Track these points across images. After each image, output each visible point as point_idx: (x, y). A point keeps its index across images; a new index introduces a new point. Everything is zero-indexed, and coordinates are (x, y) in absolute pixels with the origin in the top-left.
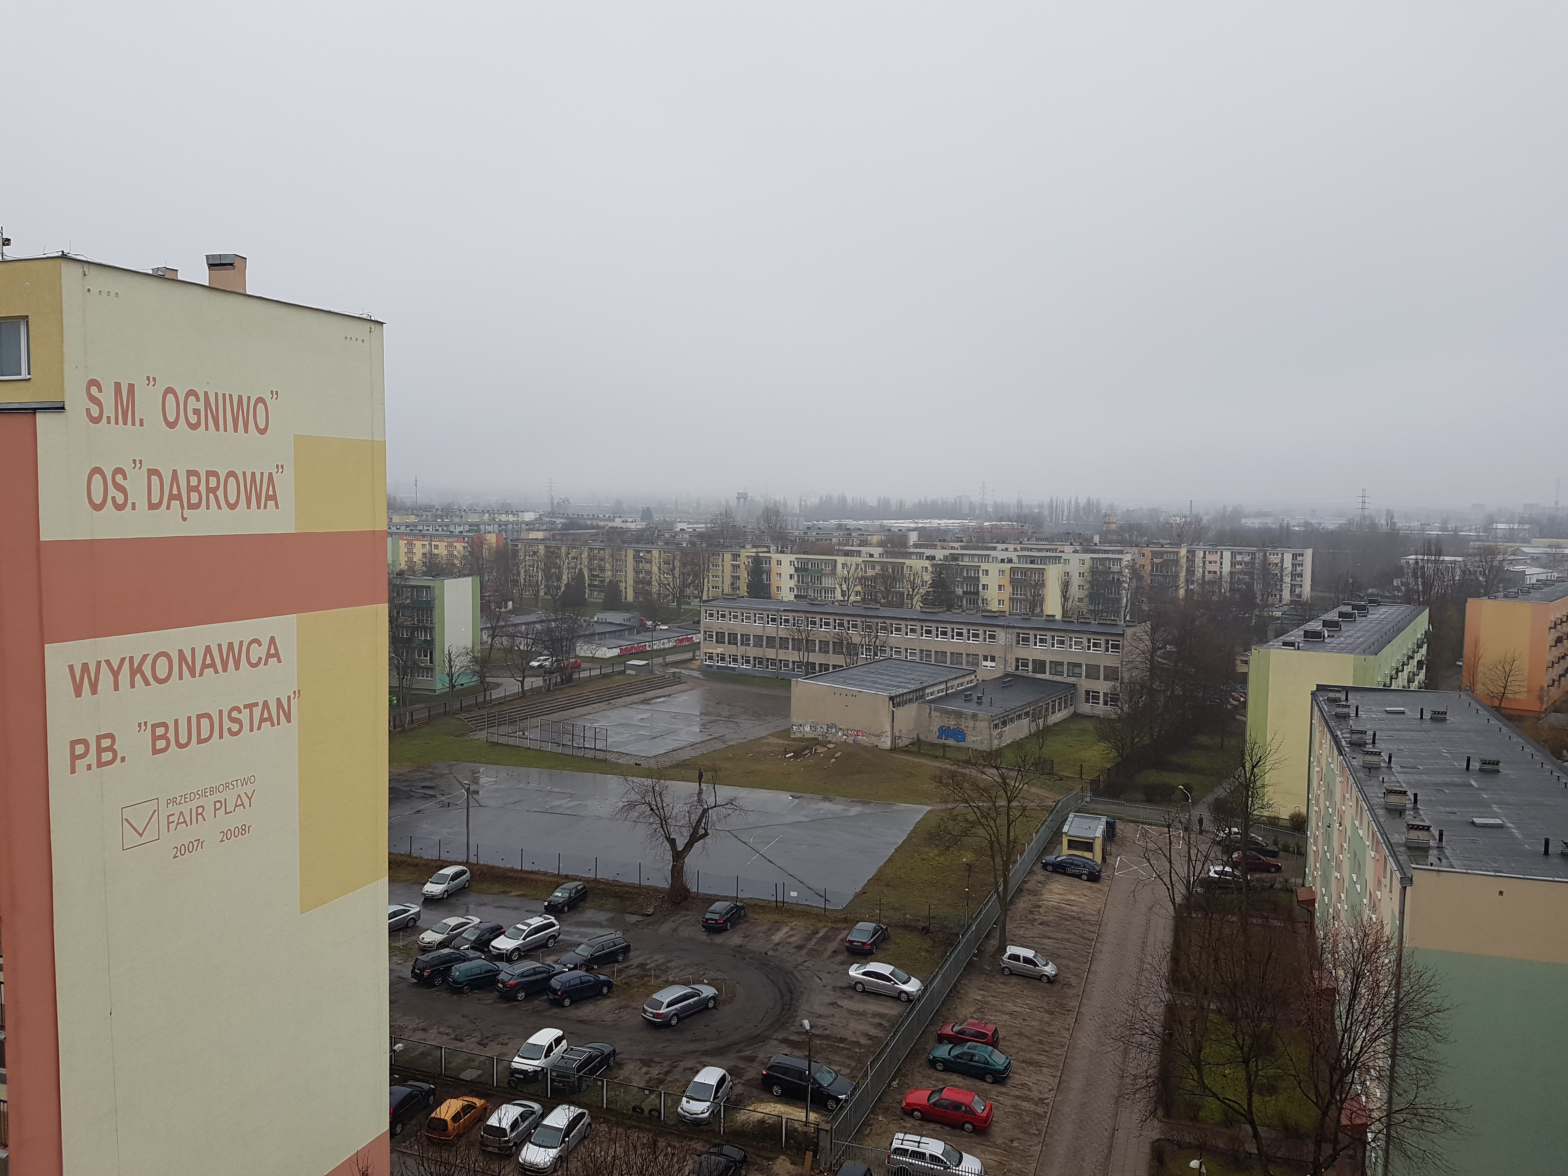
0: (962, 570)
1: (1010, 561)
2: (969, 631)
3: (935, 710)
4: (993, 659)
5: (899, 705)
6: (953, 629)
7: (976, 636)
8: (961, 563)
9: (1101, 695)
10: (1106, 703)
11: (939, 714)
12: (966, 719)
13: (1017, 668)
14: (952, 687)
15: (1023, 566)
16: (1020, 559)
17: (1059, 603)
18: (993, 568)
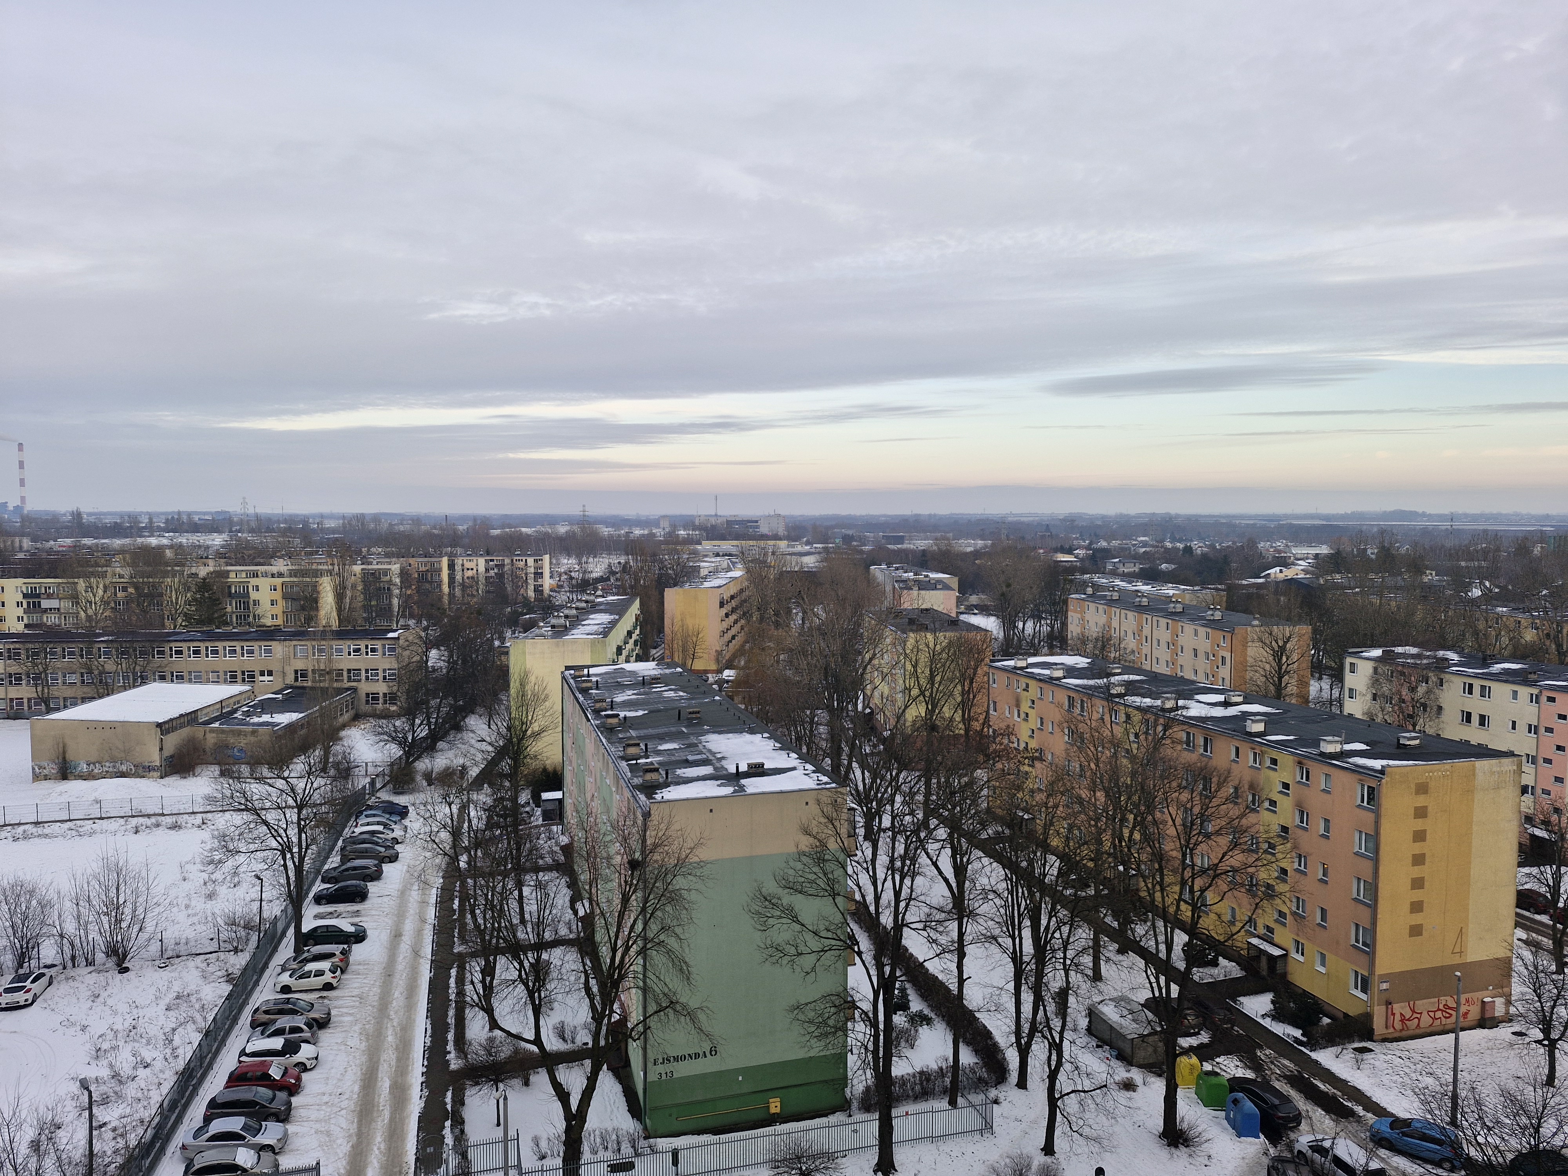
0: (230, 587)
1: (280, 575)
2: (242, 648)
3: (210, 732)
4: (270, 673)
5: (169, 731)
6: (225, 648)
7: (250, 652)
8: (229, 580)
9: (381, 695)
10: (385, 702)
11: (214, 735)
12: (245, 735)
13: (296, 679)
14: (228, 706)
15: (295, 579)
16: (292, 573)
17: (335, 614)
18: (264, 583)
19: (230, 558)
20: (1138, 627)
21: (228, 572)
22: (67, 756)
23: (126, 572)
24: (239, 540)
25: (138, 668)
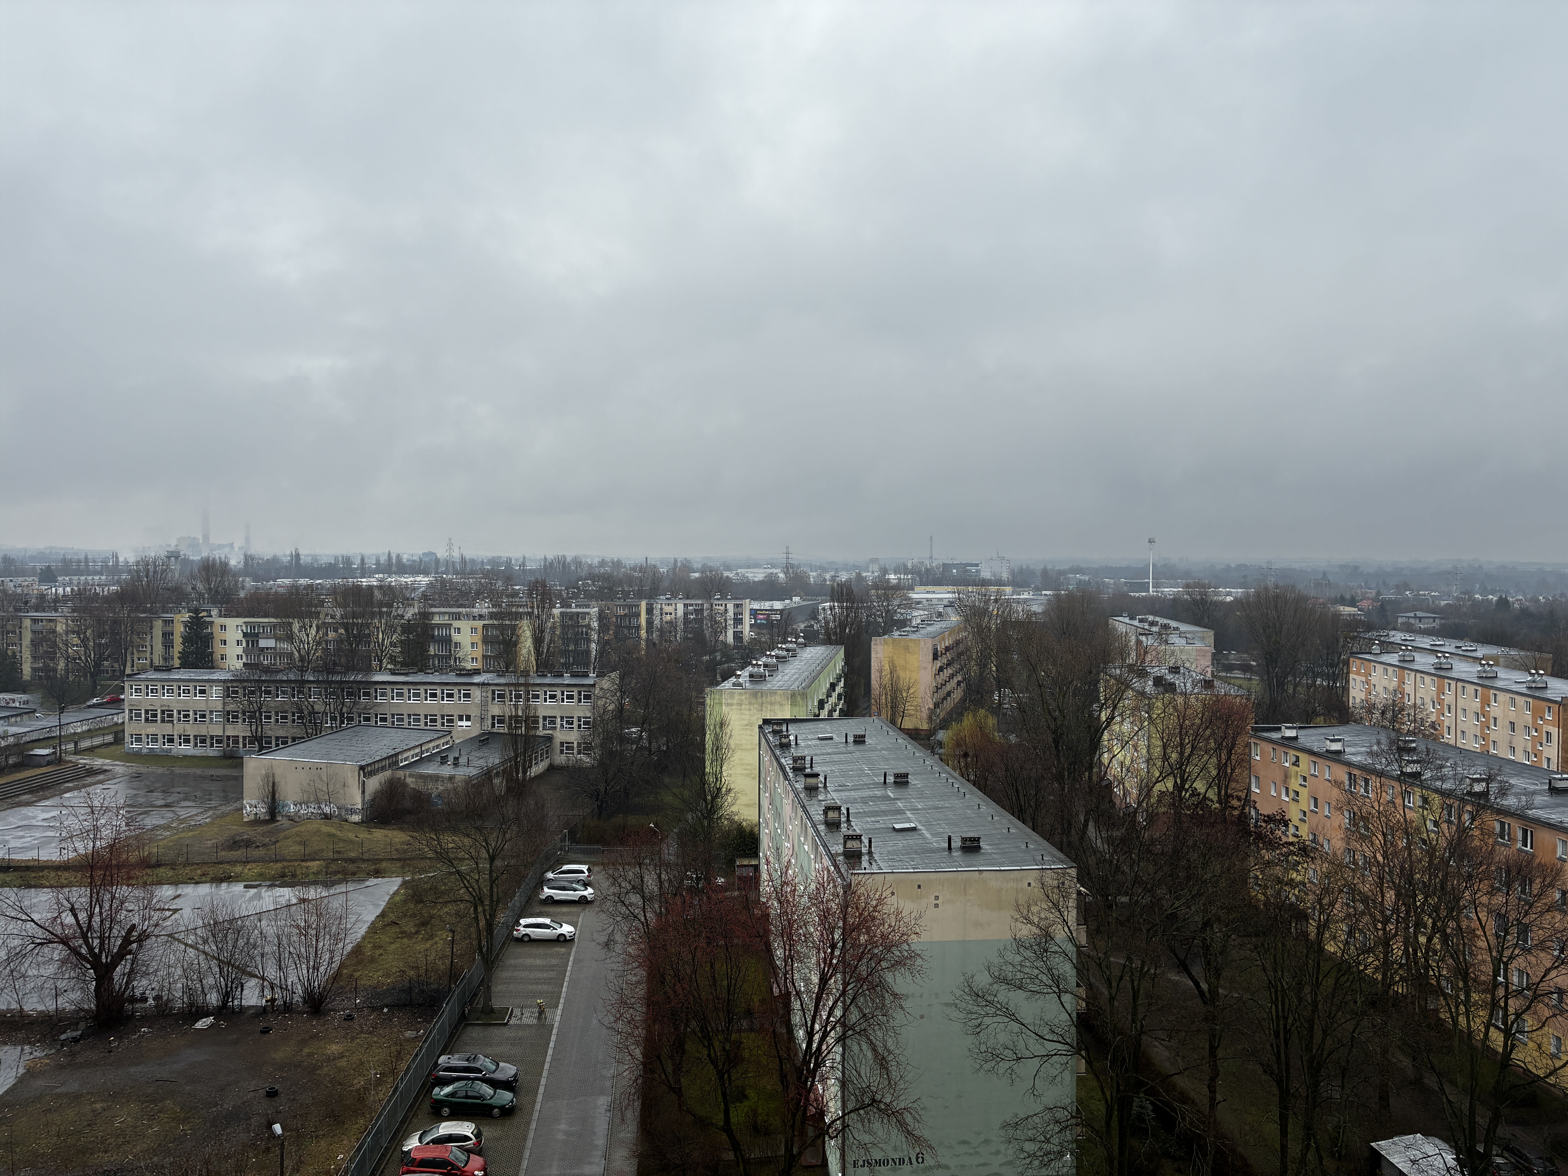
0: (433, 629)
1: (481, 617)
2: (443, 691)
3: (410, 776)
4: (468, 718)
5: (371, 774)
6: (426, 691)
7: (450, 695)
8: (433, 622)
9: (575, 745)
10: (579, 753)
11: (414, 780)
12: (443, 781)
13: (493, 725)
14: (427, 751)
15: (496, 622)
16: (492, 616)
17: (533, 659)
18: (465, 625)
19: (434, 600)
20: (1438, 696)
21: (433, 613)
22: (277, 795)
23: (338, 612)
24: (443, 582)
25: (345, 710)
